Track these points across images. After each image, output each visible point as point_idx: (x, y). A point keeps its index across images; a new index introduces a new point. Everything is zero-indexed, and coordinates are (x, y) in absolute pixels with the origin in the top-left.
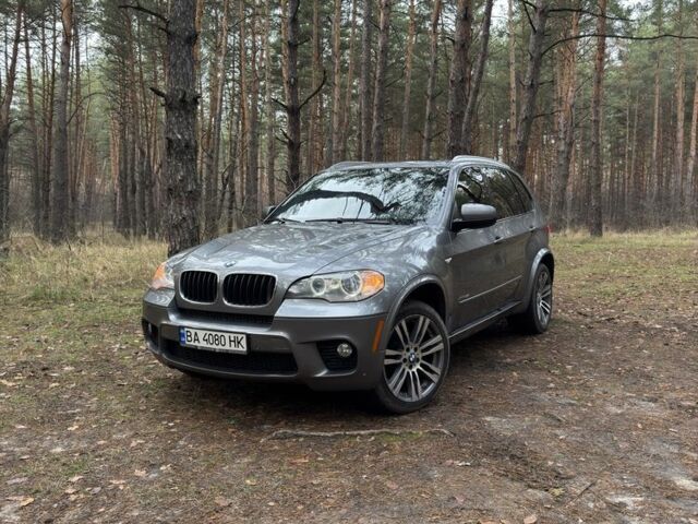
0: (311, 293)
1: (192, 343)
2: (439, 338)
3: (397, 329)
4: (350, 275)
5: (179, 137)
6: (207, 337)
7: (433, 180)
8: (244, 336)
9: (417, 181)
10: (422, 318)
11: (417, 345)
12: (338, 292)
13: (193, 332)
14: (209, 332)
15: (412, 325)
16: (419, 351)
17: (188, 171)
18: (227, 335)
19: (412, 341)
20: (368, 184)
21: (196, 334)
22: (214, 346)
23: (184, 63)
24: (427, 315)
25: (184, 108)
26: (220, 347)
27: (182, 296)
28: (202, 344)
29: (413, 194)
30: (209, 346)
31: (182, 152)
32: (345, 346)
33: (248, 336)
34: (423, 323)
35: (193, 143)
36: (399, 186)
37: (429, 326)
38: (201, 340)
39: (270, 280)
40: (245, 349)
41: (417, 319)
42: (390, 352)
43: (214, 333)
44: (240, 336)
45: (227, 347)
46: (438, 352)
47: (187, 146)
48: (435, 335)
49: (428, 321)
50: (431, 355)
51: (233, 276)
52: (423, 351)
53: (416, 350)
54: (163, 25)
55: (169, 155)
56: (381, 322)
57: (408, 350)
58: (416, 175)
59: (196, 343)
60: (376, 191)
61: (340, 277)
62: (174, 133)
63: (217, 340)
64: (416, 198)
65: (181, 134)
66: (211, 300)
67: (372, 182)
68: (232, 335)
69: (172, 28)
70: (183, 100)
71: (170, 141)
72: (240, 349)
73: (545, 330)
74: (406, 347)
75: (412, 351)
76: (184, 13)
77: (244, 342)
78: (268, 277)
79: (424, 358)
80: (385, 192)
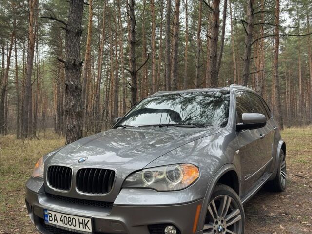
0: (142, 183)
1: (52, 222)
2: (238, 211)
3: (209, 208)
4: (172, 168)
5: (72, 83)
6: (63, 219)
7: (212, 102)
8: (90, 220)
9: (199, 103)
10: (226, 197)
11: (223, 218)
12: (163, 180)
13: (53, 213)
14: (64, 215)
15: (219, 203)
16: (224, 223)
17: (77, 101)
18: (77, 218)
19: (219, 216)
20: (173, 105)
21: (55, 215)
22: (68, 226)
23: (75, 45)
24: (230, 195)
25: (75, 69)
26: (72, 227)
27: (48, 184)
28: (60, 224)
29: (198, 112)
30: (64, 225)
31: (74, 91)
32: (171, 227)
33: (93, 220)
34: (227, 201)
35: (79, 86)
36: (190, 107)
37: (231, 203)
38: (59, 220)
39: (111, 173)
40: (91, 231)
41: (223, 198)
42: (206, 227)
43: (68, 216)
44: (87, 220)
45: (77, 228)
46: (238, 222)
47: (76, 88)
48: (235, 209)
49: (230, 199)
50: (233, 225)
51: (84, 170)
52: (227, 222)
53: (222, 221)
54: (64, 26)
55: (67, 93)
56: (199, 206)
57: (217, 223)
58: (200, 98)
59: (55, 223)
60: (178, 108)
61: (165, 169)
62: (69, 82)
63: (70, 221)
64: (202, 115)
65: (73, 82)
66: (67, 188)
67: (174, 104)
68: (81, 219)
69: (68, 28)
70: (74, 64)
71: (67, 86)
72: (87, 230)
73: (285, 189)
74: (215, 220)
75: (220, 223)
76: (75, 20)
77: (90, 225)
78: (109, 171)
79: (228, 228)
80: (183, 110)
